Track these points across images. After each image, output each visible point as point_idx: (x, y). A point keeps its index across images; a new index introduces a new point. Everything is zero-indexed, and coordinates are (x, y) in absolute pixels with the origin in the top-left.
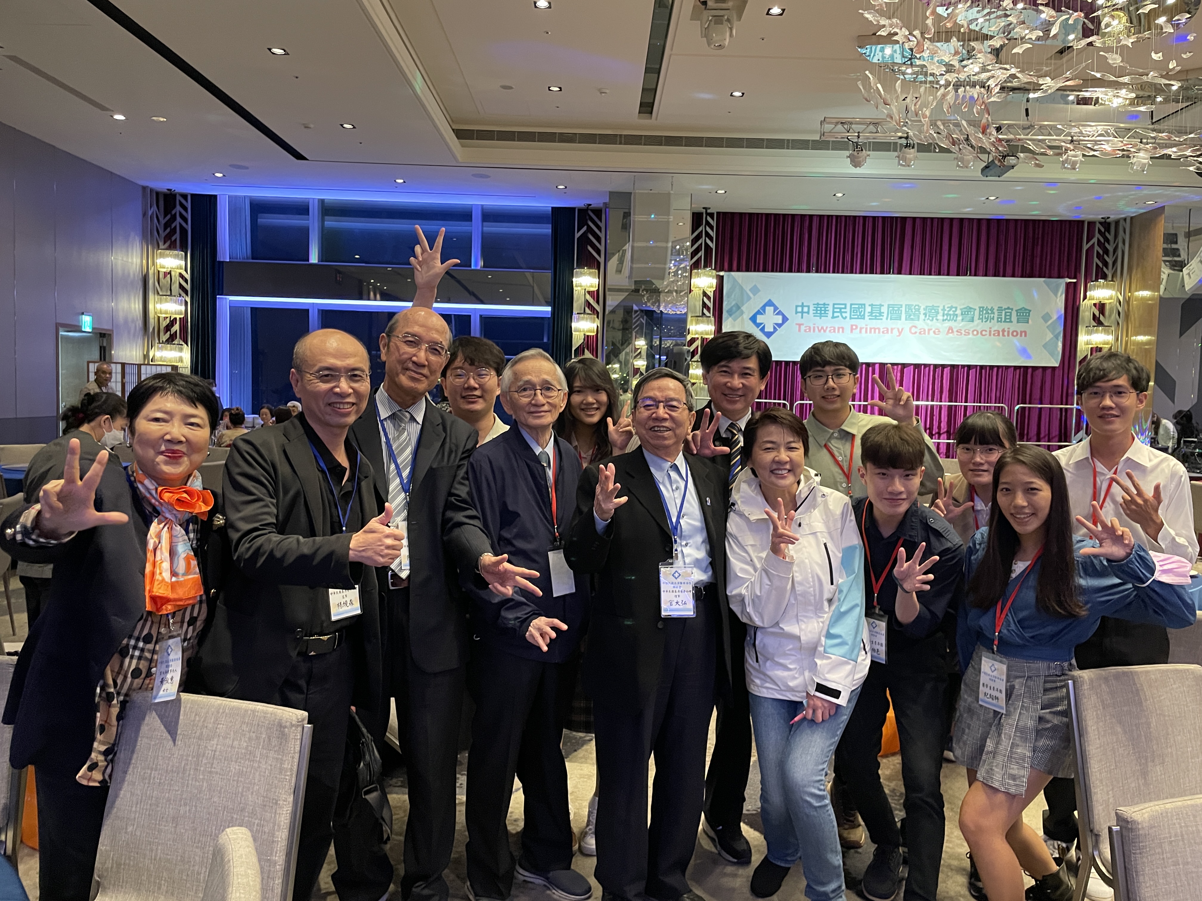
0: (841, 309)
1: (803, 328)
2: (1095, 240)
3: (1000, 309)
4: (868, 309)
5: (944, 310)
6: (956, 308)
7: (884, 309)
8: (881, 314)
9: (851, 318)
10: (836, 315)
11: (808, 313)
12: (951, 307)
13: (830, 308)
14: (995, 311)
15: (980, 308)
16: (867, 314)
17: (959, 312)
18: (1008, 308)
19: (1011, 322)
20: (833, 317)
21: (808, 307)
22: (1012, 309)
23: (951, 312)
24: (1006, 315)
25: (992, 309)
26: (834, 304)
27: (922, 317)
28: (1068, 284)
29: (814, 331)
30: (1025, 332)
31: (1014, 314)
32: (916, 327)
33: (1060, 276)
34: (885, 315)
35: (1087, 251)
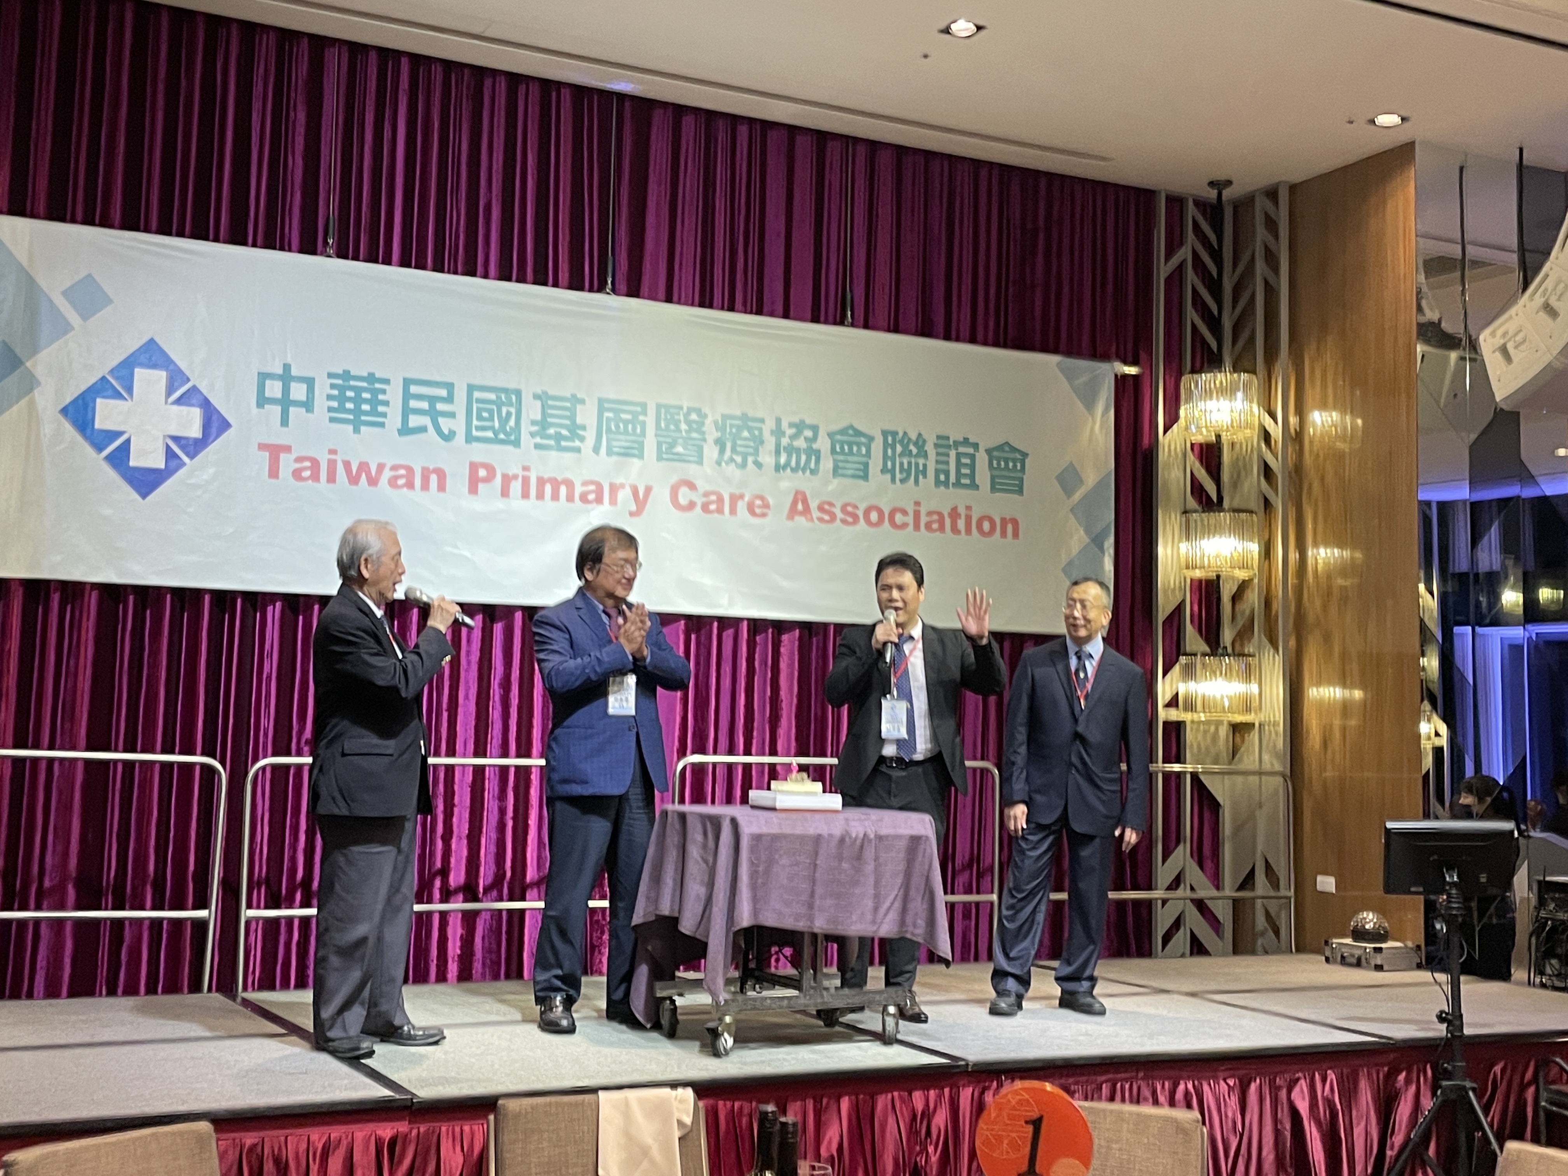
0: (433, 400)
1: (287, 463)
2: (1184, 253)
3: (943, 444)
4: (532, 411)
5: (778, 432)
6: (815, 429)
7: (587, 416)
8: (576, 431)
9: (469, 439)
10: (414, 421)
11: (308, 405)
12: (799, 427)
13: (394, 394)
14: (930, 448)
15: (885, 433)
16: (526, 428)
17: (823, 444)
18: (966, 442)
19: (974, 486)
20: (405, 430)
21: (310, 382)
22: (976, 446)
23: (800, 443)
24: (959, 464)
25: (920, 442)
26: (407, 382)
27: (711, 452)
28: (1121, 381)
29: (331, 479)
30: (1015, 522)
31: (982, 459)
32: (692, 486)
33: (1098, 354)
34: (590, 436)
35: (1168, 280)
